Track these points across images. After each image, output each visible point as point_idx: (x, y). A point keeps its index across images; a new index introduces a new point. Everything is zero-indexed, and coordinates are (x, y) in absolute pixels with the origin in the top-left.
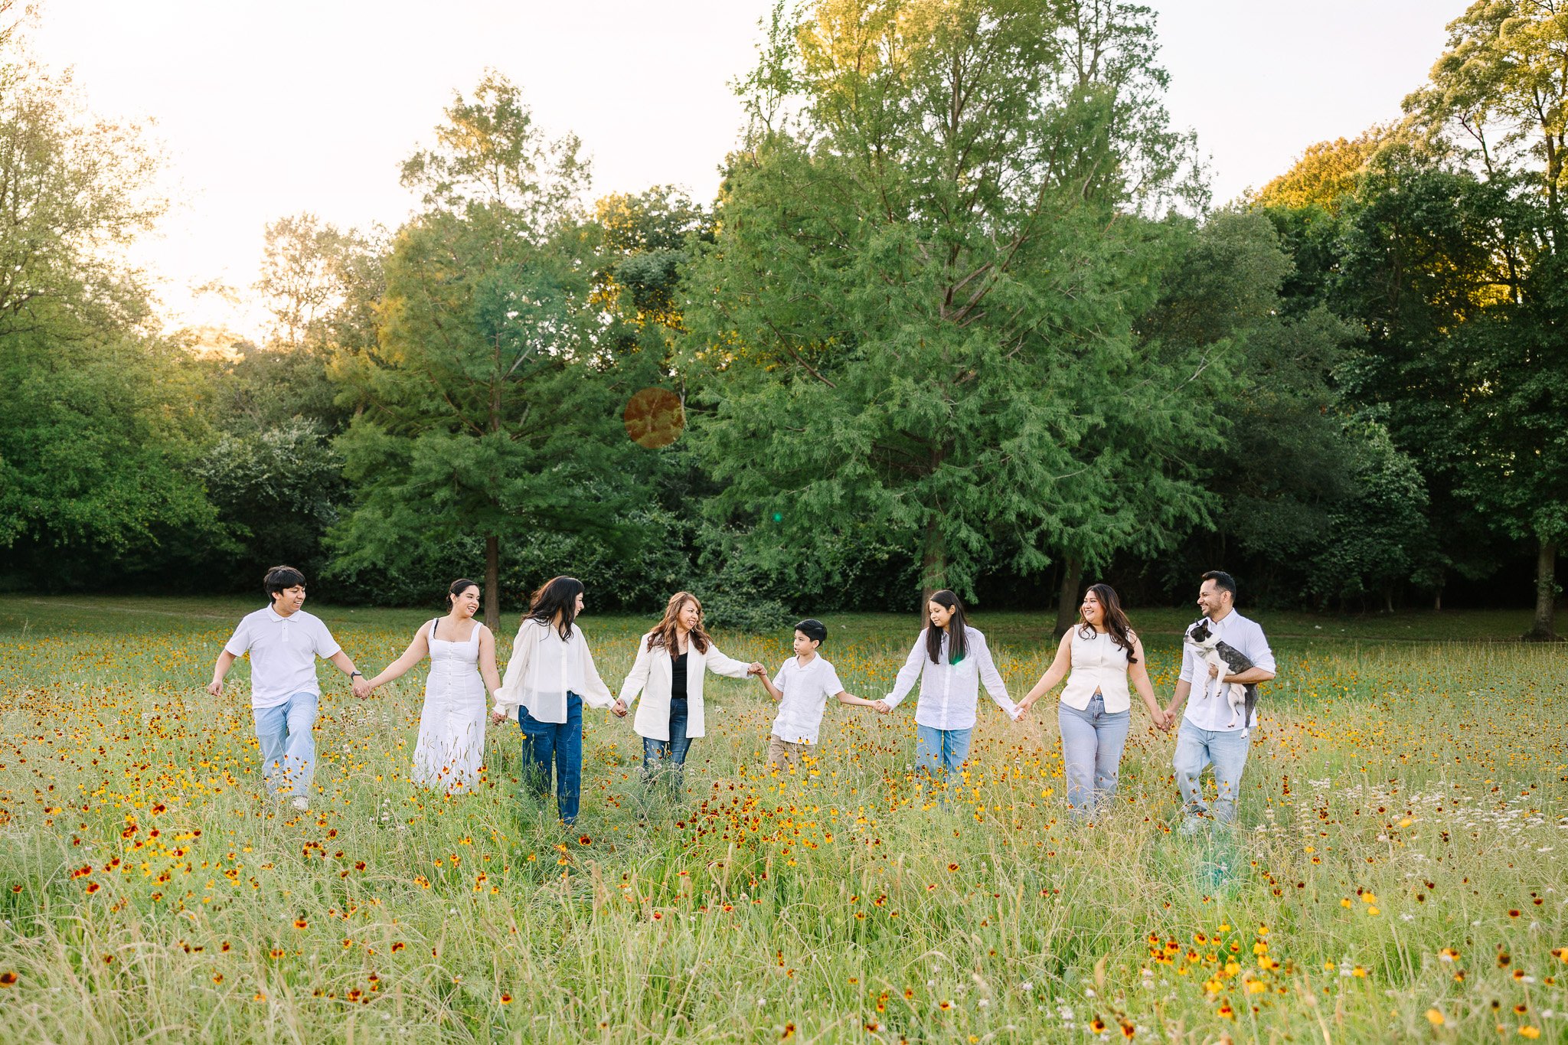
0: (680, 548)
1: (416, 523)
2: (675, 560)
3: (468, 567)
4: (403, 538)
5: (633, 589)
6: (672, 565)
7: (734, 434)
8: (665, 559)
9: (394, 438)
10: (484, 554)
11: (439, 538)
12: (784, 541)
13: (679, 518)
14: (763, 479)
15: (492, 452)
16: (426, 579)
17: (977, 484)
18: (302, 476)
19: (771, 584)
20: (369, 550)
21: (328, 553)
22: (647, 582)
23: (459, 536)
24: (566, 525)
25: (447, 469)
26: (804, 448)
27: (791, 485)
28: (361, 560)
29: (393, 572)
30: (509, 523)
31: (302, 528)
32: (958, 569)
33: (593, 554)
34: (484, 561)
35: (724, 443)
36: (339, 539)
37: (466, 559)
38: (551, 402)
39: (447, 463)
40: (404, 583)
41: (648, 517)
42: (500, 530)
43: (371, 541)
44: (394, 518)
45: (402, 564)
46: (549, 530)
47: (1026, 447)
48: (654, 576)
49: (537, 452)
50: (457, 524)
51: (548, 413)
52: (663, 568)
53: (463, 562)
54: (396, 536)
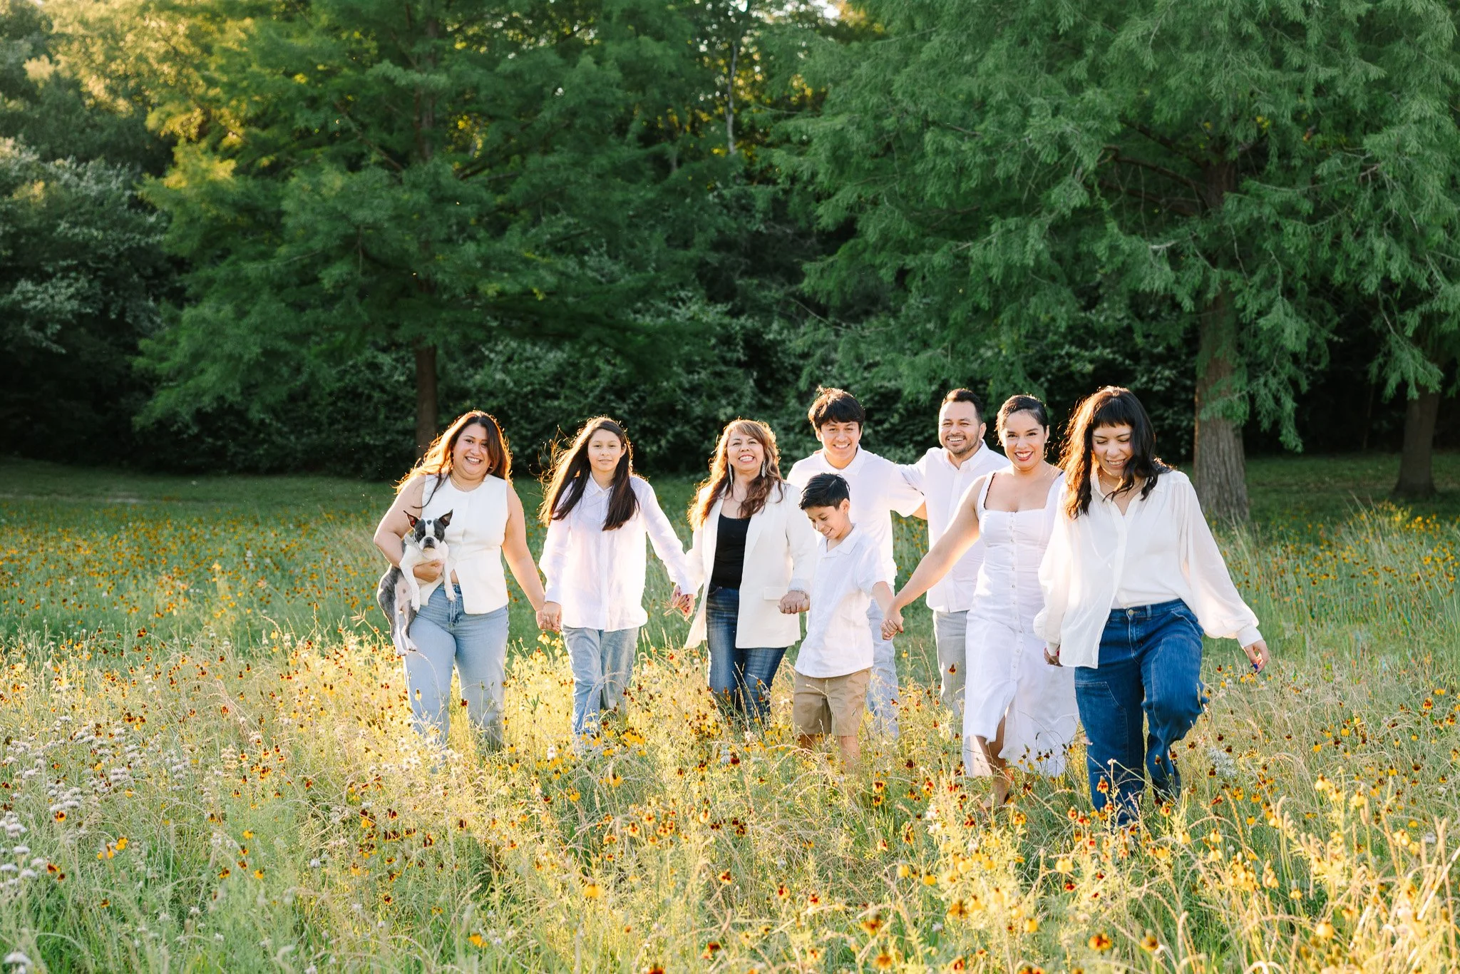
0: (739, 364)
1: (293, 327)
2: (732, 383)
3: (387, 404)
4: (271, 354)
5: (664, 433)
6: (727, 391)
7: (857, 139)
8: (716, 382)
9: (250, 183)
10: (412, 381)
11: (335, 356)
12: (951, 334)
13: (734, 313)
14: (904, 226)
15: (421, 197)
16: (316, 424)
17: (1311, 220)
18: (104, 258)
19: (896, 419)
20: (211, 376)
21: (148, 384)
22: (687, 421)
23: (368, 353)
24: (550, 325)
25: (342, 228)
26: (980, 158)
27: (958, 236)
28: (198, 395)
29: (256, 413)
30: (454, 324)
31: (106, 344)
32: (1273, 383)
33: (594, 376)
34: (413, 393)
35: (840, 159)
36: (162, 359)
37: (383, 390)
38: (519, 112)
39: (344, 217)
40: (280, 433)
41: (681, 315)
42: (439, 335)
43: (215, 360)
44: (254, 318)
45: (270, 400)
46: (520, 336)
47: (1413, 145)
48: (698, 410)
49: (500, 200)
50: (365, 328)
51: (516, 130)
52: (712, 397)
53: (376, 395)
54: (257, 350)
